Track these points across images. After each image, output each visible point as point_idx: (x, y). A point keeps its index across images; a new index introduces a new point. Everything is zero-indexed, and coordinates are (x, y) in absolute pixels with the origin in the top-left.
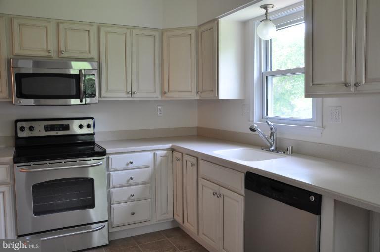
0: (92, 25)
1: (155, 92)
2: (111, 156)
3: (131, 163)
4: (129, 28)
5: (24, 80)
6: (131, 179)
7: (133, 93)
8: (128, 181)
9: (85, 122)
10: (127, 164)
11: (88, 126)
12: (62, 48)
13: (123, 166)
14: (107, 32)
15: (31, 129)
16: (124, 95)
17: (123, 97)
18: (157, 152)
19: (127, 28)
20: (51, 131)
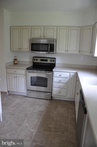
0: (55, 27)
1: (76, 51)
2: (54, 72)
3: (61, 75)
4: (68, 27)
5: (33, 45)
6: (60, 81)
7: (68, 51)
8: (59, 81)
9: (52, 59)
10: (60, 76)
11: (53, 61)
12: (45, 35)
13: (58, 76)
14: (60, 29)
15: (37, 60)
16: (64, 51)
17: (64, 52)
18: (71, 73)
19: (67, 27)
20: (42, 61)
